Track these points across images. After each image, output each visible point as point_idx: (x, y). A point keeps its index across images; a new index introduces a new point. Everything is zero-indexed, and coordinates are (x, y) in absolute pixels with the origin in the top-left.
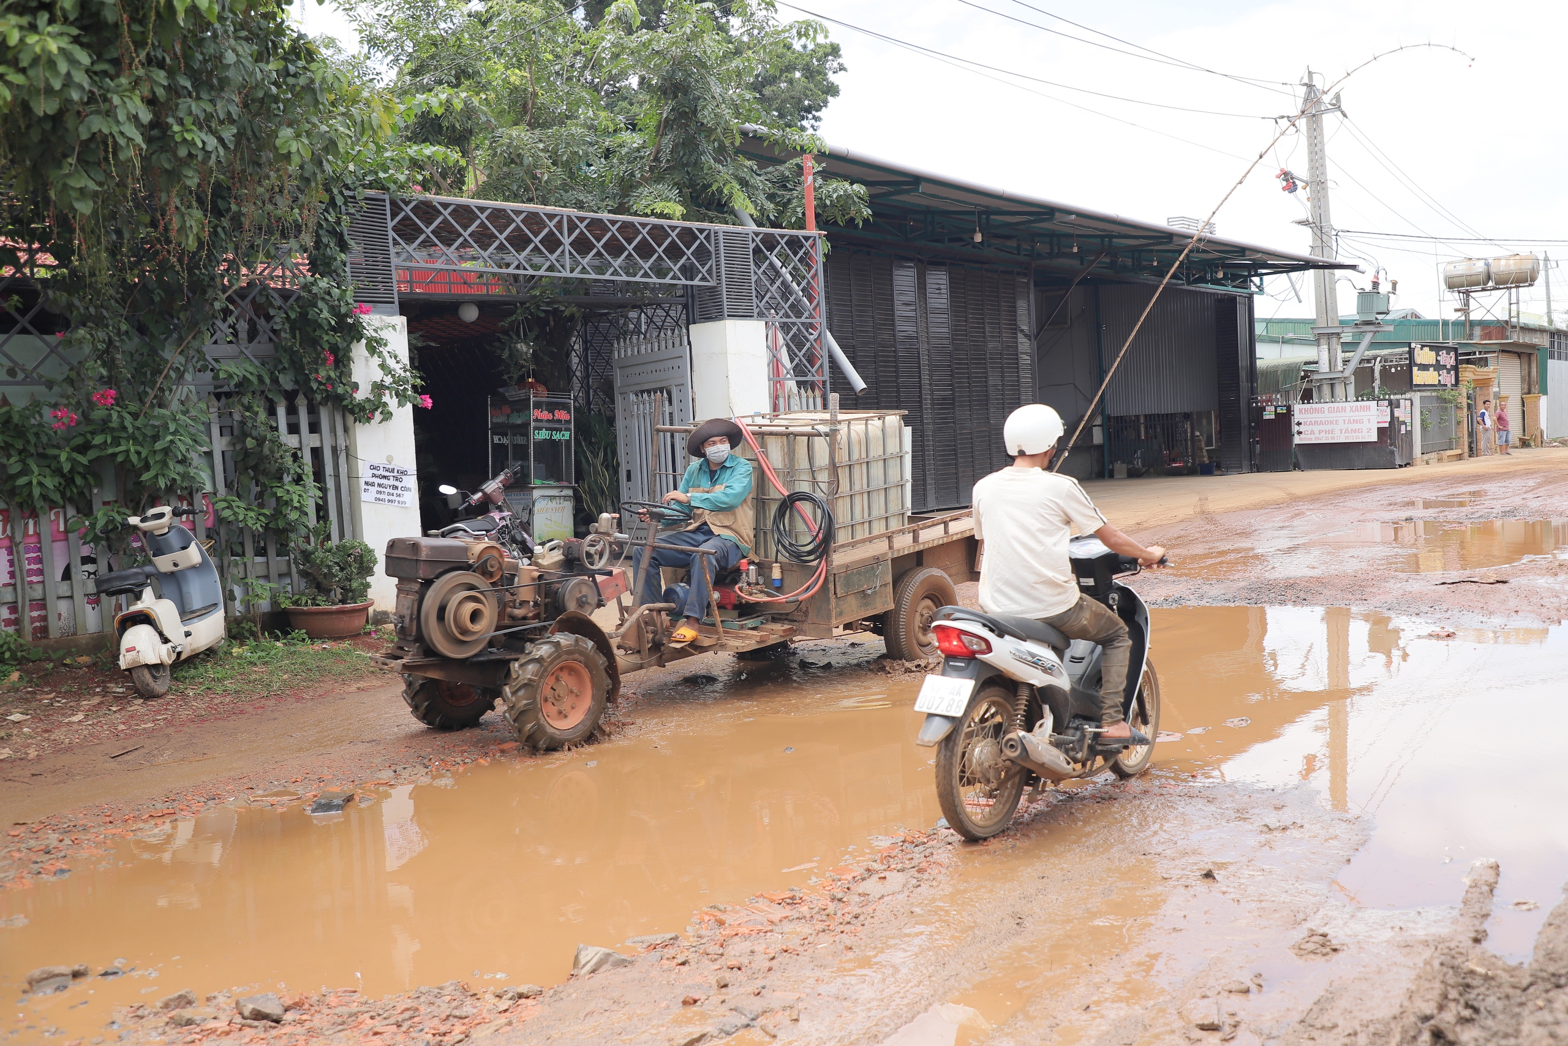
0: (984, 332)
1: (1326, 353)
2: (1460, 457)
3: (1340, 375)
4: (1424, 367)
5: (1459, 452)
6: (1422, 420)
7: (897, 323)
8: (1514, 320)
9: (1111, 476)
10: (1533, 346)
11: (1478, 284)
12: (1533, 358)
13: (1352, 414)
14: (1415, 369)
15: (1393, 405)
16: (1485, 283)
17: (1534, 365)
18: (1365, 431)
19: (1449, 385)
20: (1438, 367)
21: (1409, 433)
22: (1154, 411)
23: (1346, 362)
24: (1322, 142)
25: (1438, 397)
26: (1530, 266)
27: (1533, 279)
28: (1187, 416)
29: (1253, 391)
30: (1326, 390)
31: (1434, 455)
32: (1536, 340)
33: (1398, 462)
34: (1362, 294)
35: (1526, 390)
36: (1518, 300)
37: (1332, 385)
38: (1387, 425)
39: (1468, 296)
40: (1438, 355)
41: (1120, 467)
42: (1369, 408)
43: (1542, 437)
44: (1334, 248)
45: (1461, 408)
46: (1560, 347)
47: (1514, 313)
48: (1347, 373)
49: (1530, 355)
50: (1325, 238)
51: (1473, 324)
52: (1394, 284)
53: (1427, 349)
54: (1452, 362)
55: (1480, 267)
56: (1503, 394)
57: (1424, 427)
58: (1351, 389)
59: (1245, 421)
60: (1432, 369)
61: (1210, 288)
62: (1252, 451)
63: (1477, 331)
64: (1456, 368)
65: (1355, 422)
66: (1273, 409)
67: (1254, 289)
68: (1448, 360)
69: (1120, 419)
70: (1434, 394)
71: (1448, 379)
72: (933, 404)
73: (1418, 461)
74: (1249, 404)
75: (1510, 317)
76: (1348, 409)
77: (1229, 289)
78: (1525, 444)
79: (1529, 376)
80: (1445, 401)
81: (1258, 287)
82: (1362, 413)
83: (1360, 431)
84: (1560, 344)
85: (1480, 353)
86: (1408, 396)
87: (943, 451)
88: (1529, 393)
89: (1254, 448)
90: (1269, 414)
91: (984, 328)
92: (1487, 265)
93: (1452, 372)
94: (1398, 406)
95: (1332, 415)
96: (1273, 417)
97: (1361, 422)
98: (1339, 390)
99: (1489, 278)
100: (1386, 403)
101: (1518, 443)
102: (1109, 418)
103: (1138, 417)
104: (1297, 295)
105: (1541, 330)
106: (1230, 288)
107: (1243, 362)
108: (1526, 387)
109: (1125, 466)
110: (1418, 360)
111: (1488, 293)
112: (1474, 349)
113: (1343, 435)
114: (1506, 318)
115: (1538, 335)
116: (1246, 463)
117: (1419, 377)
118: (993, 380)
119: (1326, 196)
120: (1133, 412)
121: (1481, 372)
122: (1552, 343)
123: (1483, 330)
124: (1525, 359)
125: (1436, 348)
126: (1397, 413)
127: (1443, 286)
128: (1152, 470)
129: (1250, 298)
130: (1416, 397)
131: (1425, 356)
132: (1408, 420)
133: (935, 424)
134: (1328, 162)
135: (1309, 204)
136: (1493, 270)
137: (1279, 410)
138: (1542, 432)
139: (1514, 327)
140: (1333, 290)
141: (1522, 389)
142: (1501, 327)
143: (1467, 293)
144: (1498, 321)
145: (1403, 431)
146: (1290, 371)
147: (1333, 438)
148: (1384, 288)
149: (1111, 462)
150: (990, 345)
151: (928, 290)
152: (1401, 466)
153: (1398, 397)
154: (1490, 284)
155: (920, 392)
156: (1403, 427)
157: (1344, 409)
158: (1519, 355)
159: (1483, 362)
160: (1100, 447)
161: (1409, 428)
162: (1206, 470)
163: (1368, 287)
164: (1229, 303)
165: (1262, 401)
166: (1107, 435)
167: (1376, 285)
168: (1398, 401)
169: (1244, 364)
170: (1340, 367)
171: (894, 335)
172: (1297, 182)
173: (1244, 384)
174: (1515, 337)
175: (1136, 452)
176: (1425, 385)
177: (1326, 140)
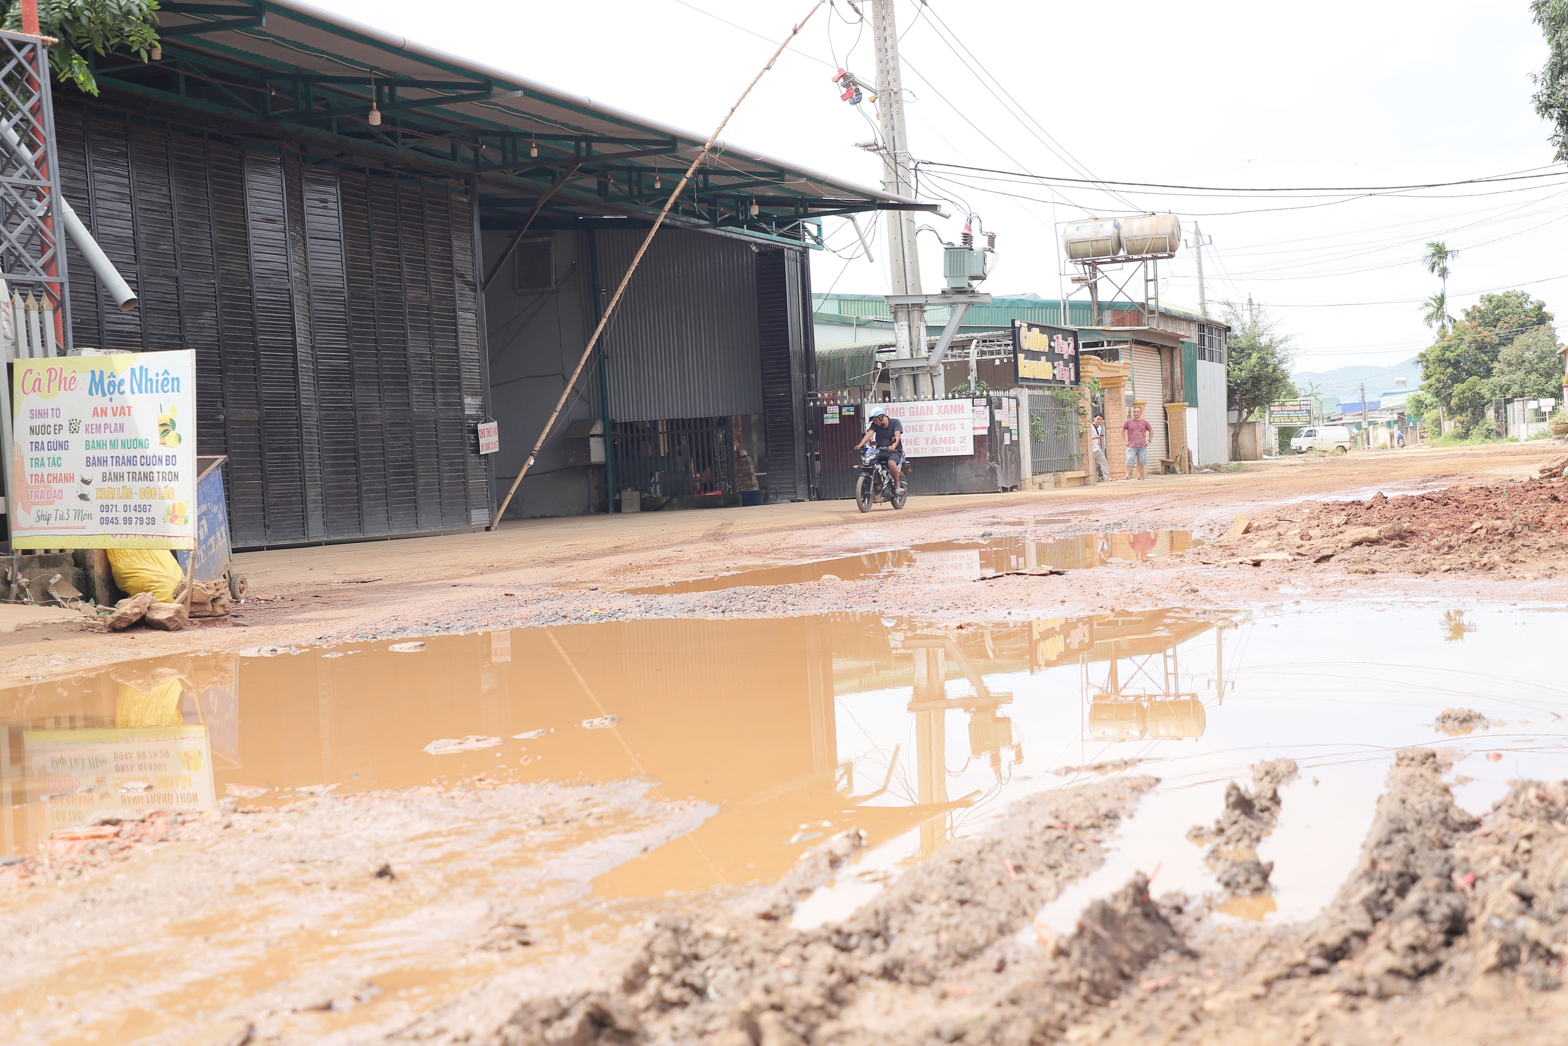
0: (400, 274)
1: (906, 332)
2: (1084, 481)
3: (923, 363)
4: (1034, 355)
5: (1082, 474)
6: (1033, 428)
7: (253, 248)
8: (1152, 303)
9: (618, 509)
10: (1176, 338)
11: (1106, 253)
12: (1176, 354)
13: (940, 417)
14: (1021, 356)
15: (993, 405)
16: (1115, 252)
17: (1177, 364)
18: (958, 440)
19: (1067, 382)
20: (1052, 356)
21: (1015, 444)
22: (678, 414)
23: (931, 347)
24: (893, 35)
25: (1053, 398)
26: (1168, 230)
27: (1173, 249)
28: (723, 422)
29: (809, 384)
30: (907, 383)
31: (1049, 477)
32: (1181, 330)
33: (1001, 483)
34: (950, 249)
35: (1169, 398)
36: (1156, 275)
37: (915, 378)
38: (985, 432)
39: (1095, 269)
40: (1051, 339)
41: (630, 496)
42: (962, 408)
43: (1190, 460)
44: (914, 185)
45: (1083, 414)
46: (1211, 345)
47: (1151, 294)
48: (933, 361)
49: (1172, 349)
50: (900, 170)
51: (1101, 307)
52: (992, 239)
53: (1036, 330)
54: (1071, 351)
55: (1107, 230)
56: (1138, 400)
57: (1035, 439)
58: (940, 382)
59: (799, 428)
60: (1043, 358)
61: (745, 234)
62: (809, 470)
63: (1108, 316)
64: (1075, 359)
65: (945, 427)
66: (836, 409)
67: (809, 241)
68: (1065, 347)
69: (629, 426)
70: (1047, 393)
71: (1066, 374)
72: (317, 378)
73: (1028, 484)
74: (805, 402)
75: (1147, 299)
76: (935, 410)
77: (772, 238)
78: (1168, 468)
79: (1172, 378)
80: (1063, 403)
81: (815, 238)
82: (953, 416)
83: (951, 440)
84: (1211, 340)
85: (1109, 342)
86: (1012, 393)
87: (335, 451)
88: (1172, 401)
89: (813, 465)
90: (831, 418)
91: (399, 267)
92: (1117, 226)
93: (1071, 365)
94: (1000, 407)
95: (915, 418)
96: (837, 421)
97: (952, 427)
98: (924, 383)
99: (1120, 245)
100: (984, 401)
101: (1160, 468)
102: (614, 425)
103: (654, 423)
104: (867, 251)
105: (1188, 320)
106: (775, 237)
107: (795, 343)
108: (1169, 393)
109: (637, 494)
110: (1026, 344)
111: (1119, 265)
112: (1102, 339)
113: (930, 447)
114: (1142, 300)
115: (1184, 325)
116: (801, 487)
117: (1027, 368)
118: (416, 346)
119: (900, 112)
120: (647, 417)
121: (1109, 369)
122: (1202, 339)
123: (1114, 315)
124: (1166, 355)
125: (1049, 331)
126: (999, 415)
127: (1064, 255)
128: (675, 501)
129: (804, 253)
130: (1024, 394)
131: (1032, 340)
132: (1013, 426)
133: (321, 409)
134: (902, 65)
135: (878, 123)
136: (1124, 234)
137: (845, 412)
138: (1189, 453)
139: (1152, 312)
140: (913, 244)
141: (1164, 396)
142: (1138, 311)
143: (1094, 265)
144: (1133, 304)
145: (1007, 441)
146: (862, 358)
147: (916, 450)
148: (979, 242)
149: (618, 490)
150: (411, 294)
151: (306, 203)
152: (1005, 490)
153: (1001, 393)
154: (1122, 253)
155: (295, 357)
156: (1007, 436)
157: (930, 410)
158: (1159, 349)
159: (1114, 356)
160: (598, 466)
161: (1015, 438)
162: (750, 500)
163: (958, 242)
164: (773, 259)
165: (822, 400)
166: (612, 449)
167: (967, 238)
168: (999, 399)
169: (797, 348)
170: (924, 353)
171: (248, 267)
172: (862, 89)
173: (797, 374)
174: (1155, 325)
175: (652, 474)
176: (1035, 380)
177: (899, 33)
